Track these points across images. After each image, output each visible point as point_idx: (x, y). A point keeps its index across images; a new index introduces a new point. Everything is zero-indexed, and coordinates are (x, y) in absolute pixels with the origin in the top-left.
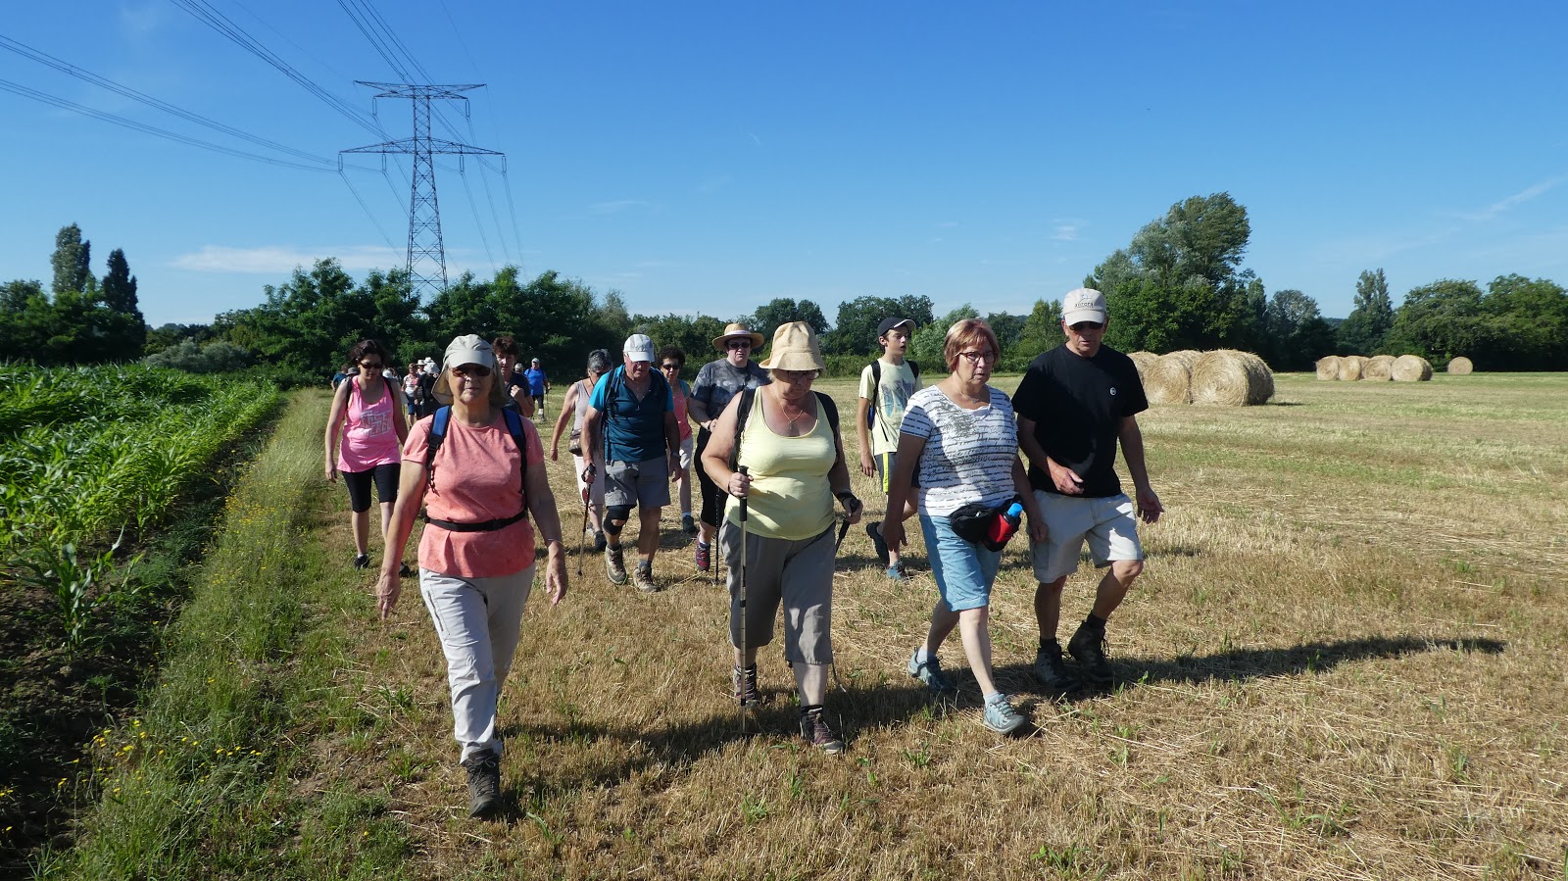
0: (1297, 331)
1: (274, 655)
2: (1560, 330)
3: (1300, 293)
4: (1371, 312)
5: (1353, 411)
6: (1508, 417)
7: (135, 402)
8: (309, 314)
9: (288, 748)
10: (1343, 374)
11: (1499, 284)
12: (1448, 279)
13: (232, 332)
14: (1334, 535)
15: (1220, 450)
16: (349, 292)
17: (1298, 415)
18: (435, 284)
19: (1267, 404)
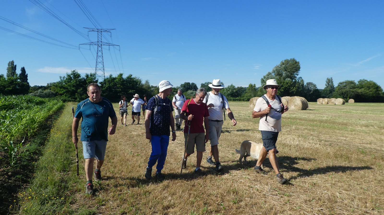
0: (312, 92)
1: (64, 171)
2: (375, 92)
3: (312, 83)
4: (329, 88)
5: (328, 112)
6: (365, 114)
7: (27, 105)
8: (70, 84)
9: (69, 196)
10: (324, 103)
11: (360, 81)
12: (348, 80)
13: (51, 88)
14: (329, 143)
15: (297, 121)
16: (80, 78)
17: (314, 113)
18: (102, 77)
19: (307, 110)
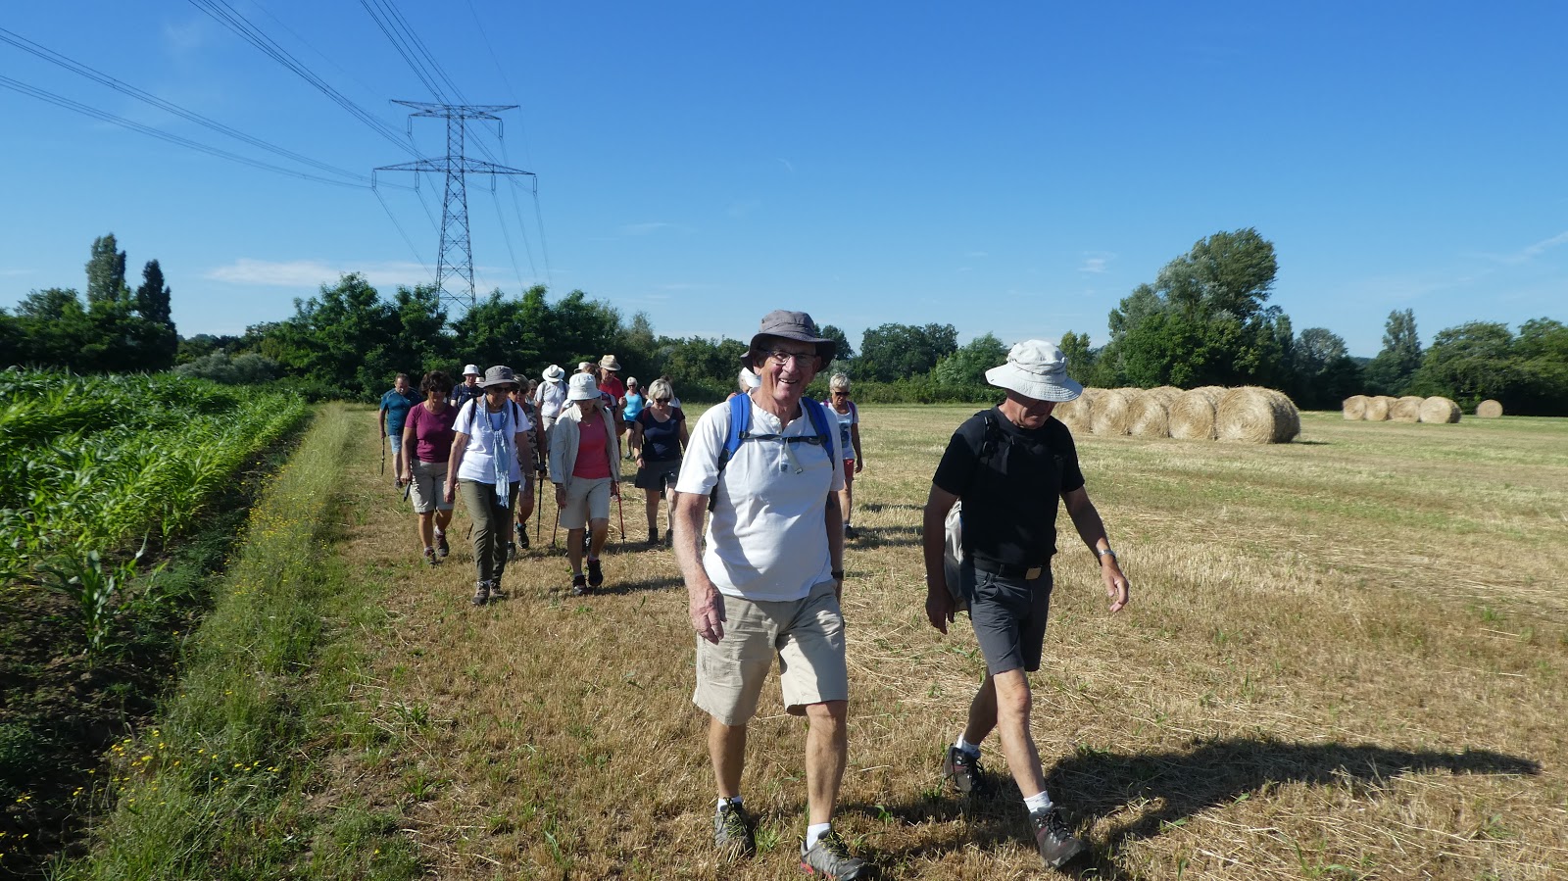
0: (1324, 370)
1: (292, 669)
3: (1327, 331)
4: (1400, 353)
5: (1379, 452)
6: (1537, 463)
7: (164, 412)
8: (334, 328)
9: (302, 763)
10: (1370, 415)
11: (1530, 327)
12: (1479, 321)
13: (262, 344)
14: (1359, 578)
15: (1244, 487)
16: (374, 306)
17: (1324, 454)
18: (463, 302)
19: (1292, 443)
